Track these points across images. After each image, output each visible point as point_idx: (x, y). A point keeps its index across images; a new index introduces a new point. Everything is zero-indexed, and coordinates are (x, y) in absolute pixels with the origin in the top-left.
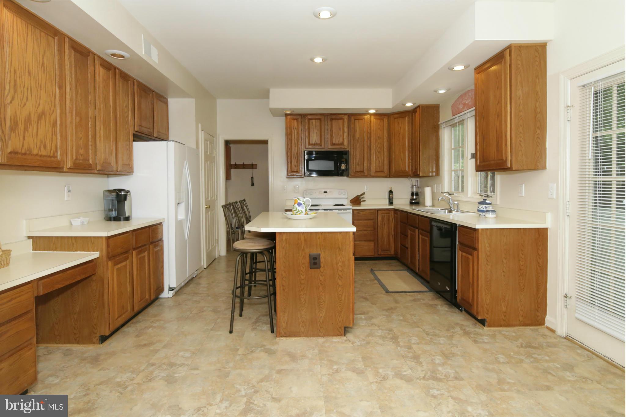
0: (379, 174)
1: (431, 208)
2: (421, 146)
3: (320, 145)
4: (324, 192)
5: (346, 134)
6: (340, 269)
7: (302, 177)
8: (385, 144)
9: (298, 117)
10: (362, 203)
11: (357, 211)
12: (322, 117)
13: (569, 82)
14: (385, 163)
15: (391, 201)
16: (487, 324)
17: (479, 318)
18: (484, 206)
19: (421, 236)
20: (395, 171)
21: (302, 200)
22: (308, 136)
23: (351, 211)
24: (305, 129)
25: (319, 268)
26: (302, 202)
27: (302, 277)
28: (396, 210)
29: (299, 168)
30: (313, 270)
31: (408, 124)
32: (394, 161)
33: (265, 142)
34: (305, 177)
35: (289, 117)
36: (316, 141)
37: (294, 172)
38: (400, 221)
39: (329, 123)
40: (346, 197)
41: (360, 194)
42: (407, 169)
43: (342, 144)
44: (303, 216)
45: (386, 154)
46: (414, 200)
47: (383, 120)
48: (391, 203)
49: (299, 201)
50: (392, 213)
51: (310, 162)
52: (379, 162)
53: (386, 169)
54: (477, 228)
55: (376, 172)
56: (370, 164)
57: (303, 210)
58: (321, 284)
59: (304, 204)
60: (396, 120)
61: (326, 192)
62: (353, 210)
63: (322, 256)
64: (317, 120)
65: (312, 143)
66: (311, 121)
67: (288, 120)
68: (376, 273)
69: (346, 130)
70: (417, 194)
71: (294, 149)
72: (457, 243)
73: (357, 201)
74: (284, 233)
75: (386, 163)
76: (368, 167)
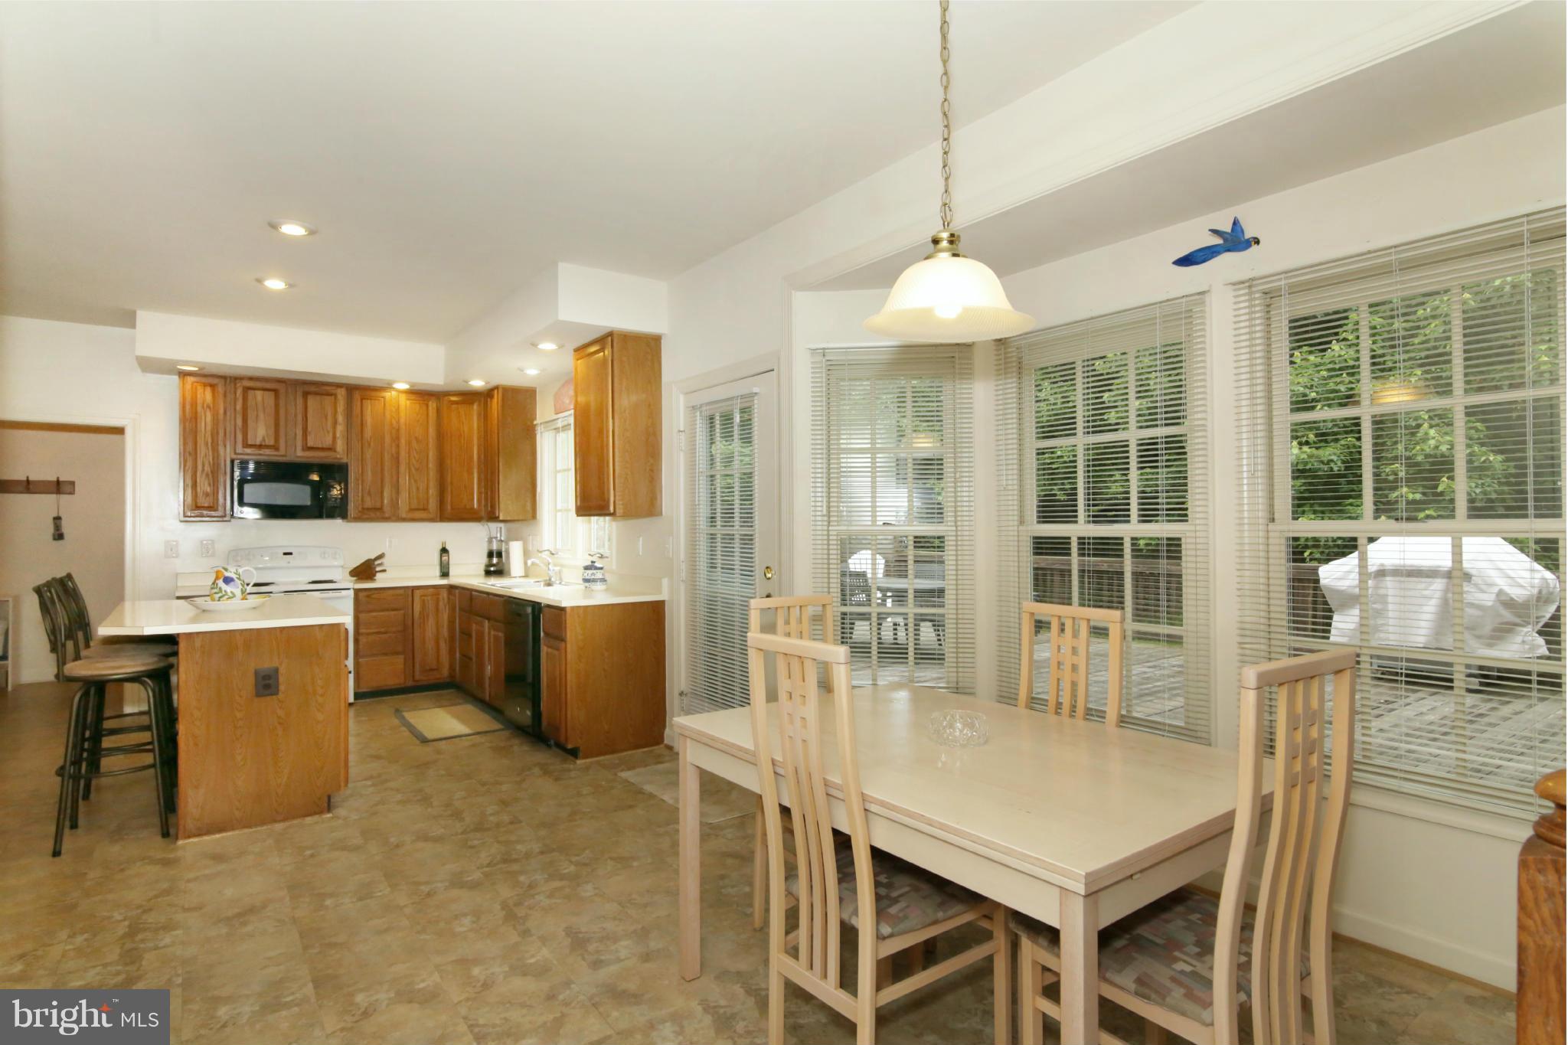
0: (418, 514)
1: (522, 580)
2: (501, 464)
3: (276, 448)
4: (285, 554)
5: (340, 429)
6: (320, 691)
7: (225, 519)
8: (431, 454)
9: (215, 381)
10: (379, 576)
11: (365, 594)
12: (281, 388)
13: (682, 398)
14: (431, 492)
15: (445, 571)
16: (581, 754)
17: (570, 746)
18: (590, 572)
19: (492, 633)
20: (452, 509)
21: (234, 570)
22: (243, 426)
23: (352, 592)
24: (235, 409)
25: (276, 693)
26: (234, 576)
27: (239, 715)
28: (452, 588)
29: (218, 499)
30: (263, 699)
31: (479, 420)
32: (449, 489)
33: (119, 431)
34: (232, 520)
35: (190, 379)
36: (264, 440)
37: (203, 507)
38: (460, 609)
39: (300, 401)
40: (342, 563)
41: (373, 558)
42: (475, 506)
43: (331, 449)
44: (237, 602)
45: (433, 474)
46: (493, 565)
47: (427, 406)
48: (445, 574)
49: (227, 574)
50: (444, 594)
51: (247, 488)
52: (418, 489)
53: (433, 504)
54: (563, 605)
55: (411, 510)
56: (398, 492)
57: (238, 592)
58: (280, 723)
59: (239, 579)
60: (454, 406)
61: (291, 554)
62: (357, 591)
63: (282, 671)
64: (266, 393)
65: (253, 443)
66: (251, 393)
67: (188, 387)
68: (407, 715)
69: (340, 418)
70: (499, 555)
71: (203, 454)
72: (542, 634)
73: (365, 571)
74: (198, 633)
75: (433, 492)
76: (392, 499)
